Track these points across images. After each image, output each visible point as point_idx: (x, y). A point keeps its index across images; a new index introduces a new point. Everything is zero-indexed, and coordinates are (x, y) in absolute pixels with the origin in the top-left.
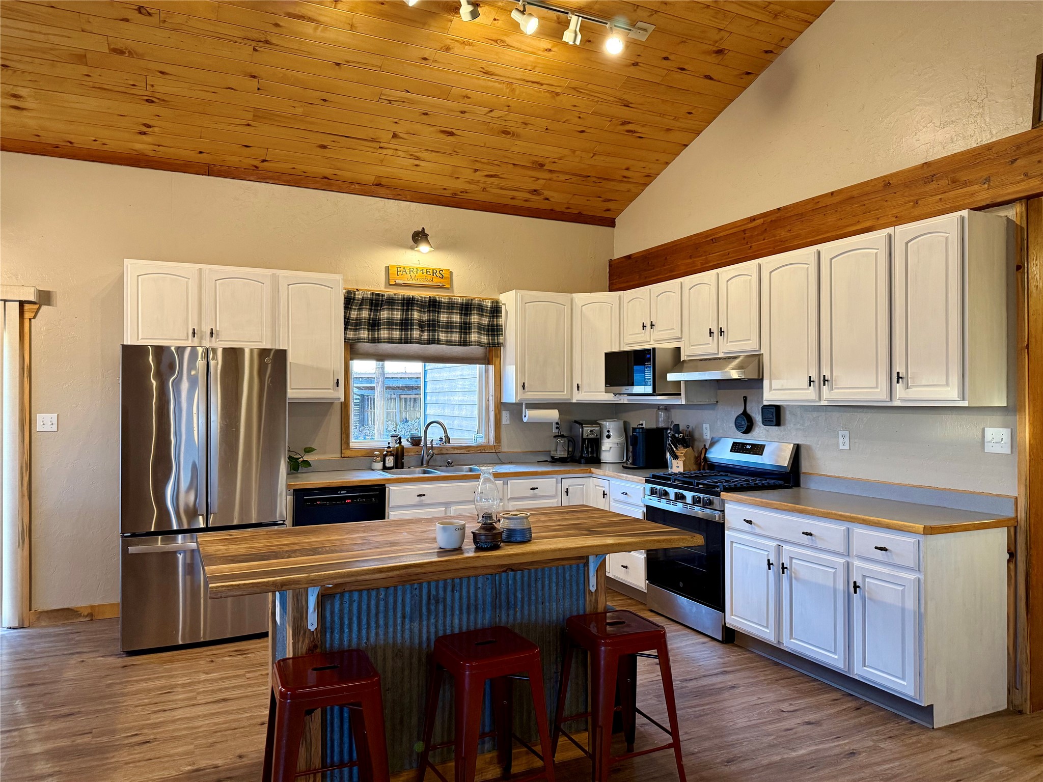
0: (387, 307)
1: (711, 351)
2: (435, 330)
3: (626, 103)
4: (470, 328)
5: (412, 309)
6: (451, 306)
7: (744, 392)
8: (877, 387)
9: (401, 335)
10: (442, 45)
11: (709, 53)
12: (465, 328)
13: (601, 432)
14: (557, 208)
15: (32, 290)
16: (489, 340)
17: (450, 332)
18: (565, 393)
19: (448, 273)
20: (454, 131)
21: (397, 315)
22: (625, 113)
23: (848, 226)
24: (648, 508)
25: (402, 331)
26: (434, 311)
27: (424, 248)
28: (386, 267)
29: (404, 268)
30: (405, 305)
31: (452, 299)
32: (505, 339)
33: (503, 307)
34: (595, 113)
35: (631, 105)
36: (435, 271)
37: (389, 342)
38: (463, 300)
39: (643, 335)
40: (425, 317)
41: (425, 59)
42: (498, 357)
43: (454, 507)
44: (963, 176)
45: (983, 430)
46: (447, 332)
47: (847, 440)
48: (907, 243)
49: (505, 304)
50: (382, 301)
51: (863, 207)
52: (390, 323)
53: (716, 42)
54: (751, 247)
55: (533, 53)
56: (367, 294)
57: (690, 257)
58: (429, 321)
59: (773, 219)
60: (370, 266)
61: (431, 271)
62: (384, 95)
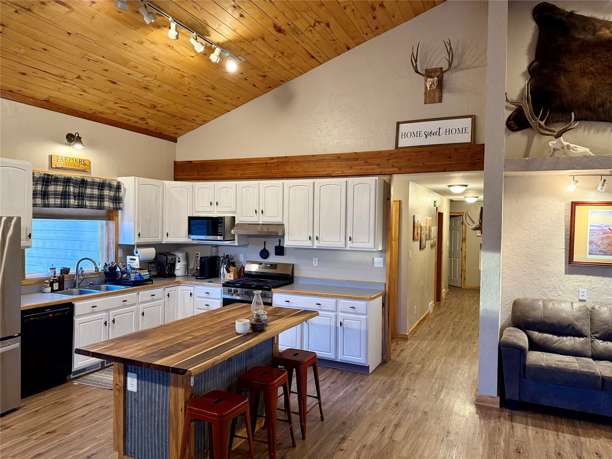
0: (53, 183)
1: (255, 220)
2: (84, 199)
3: (213, 87)
4: (103, 198)
5: (69, 185)
6: (93, 184)
7: (264, 240)
8: (340, 242)
9: (62, 202)
10: (140, 40)
11: (259, 75)
12: (101, 198)
13: (175, 259)
14: (150, 129)
16: (114, 205)
17: (92, 200)
18: (160, 238)
19: (88, 162)
20: (117, 82)
21: (60, 189)
22: (210, 92)
23: (320, 171)
24: (224, 299)
25: (62, 199)
26: (82, 187)
27: (78, 146)
28: (49, 156)
29: (62, 157)
30: (65, 182)
31: (94, 179)
32: (123, 206)
33: (122, 185)
34: (197, 89)
35: (215, 89)
36: (81, 161)
37: (55, 207)
38: (100, 181)
39: (209, 208)
40: (77, 191)
41: (126, 44)
42: (117, 216)
43: (112, 312)
44: (370, 161)
45: (373, 258)
46: (90, 200)
47: (317, 262)
48: (354, 186)
49: (123, 184)
50: (52, 179)
51: (327, 165)
52: (55, 194)
53: (265, 72)
54: (270, 171)
55: (184, 56)
56: (41, 174)
57: (234, 170)
58: (79, 193)
59: (283, 161)
60: (39, 154)
61: (78, 160)
62: (88, 56)
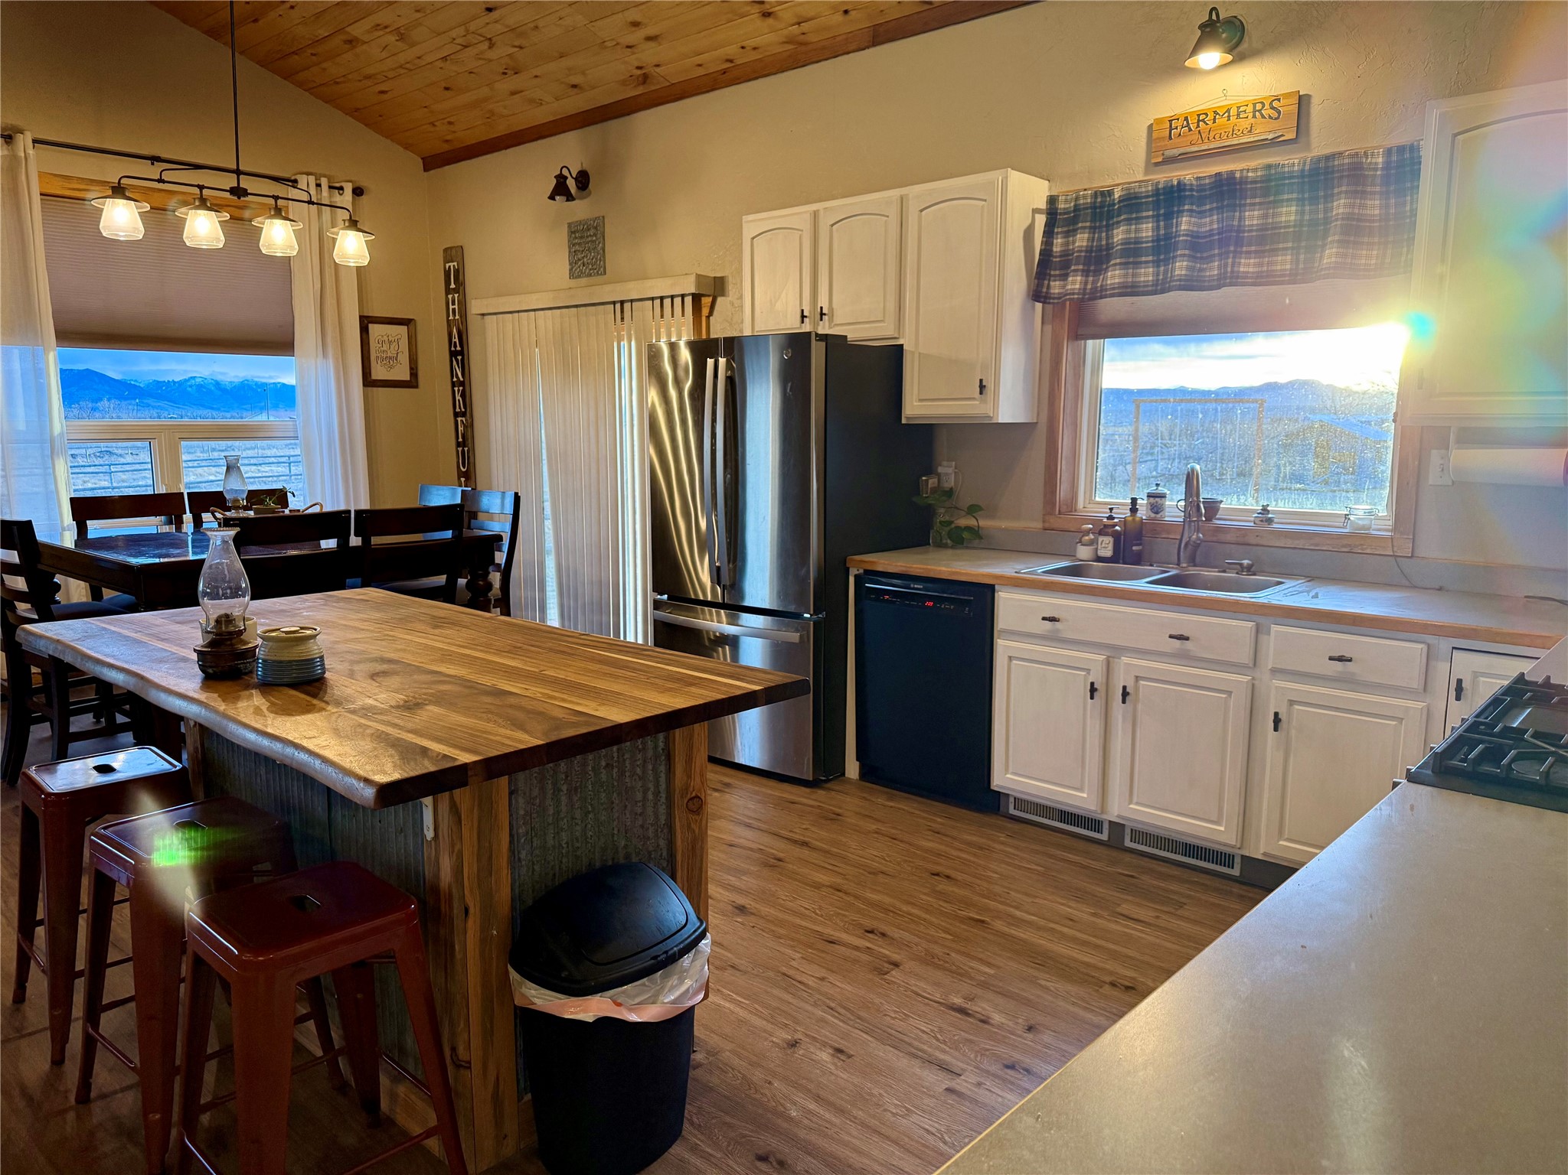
0: (1126, 216)
5: (1176, 212)
15: (692, 278)
21: (1147, 230)
27: (1207, 56)
28: (1147, 128)
29: (1186, 119)
30: (1160, 205)
36: (1259, 106)
40: (1210, 224)
43: (1126, 660)
61: (1251, 107)
